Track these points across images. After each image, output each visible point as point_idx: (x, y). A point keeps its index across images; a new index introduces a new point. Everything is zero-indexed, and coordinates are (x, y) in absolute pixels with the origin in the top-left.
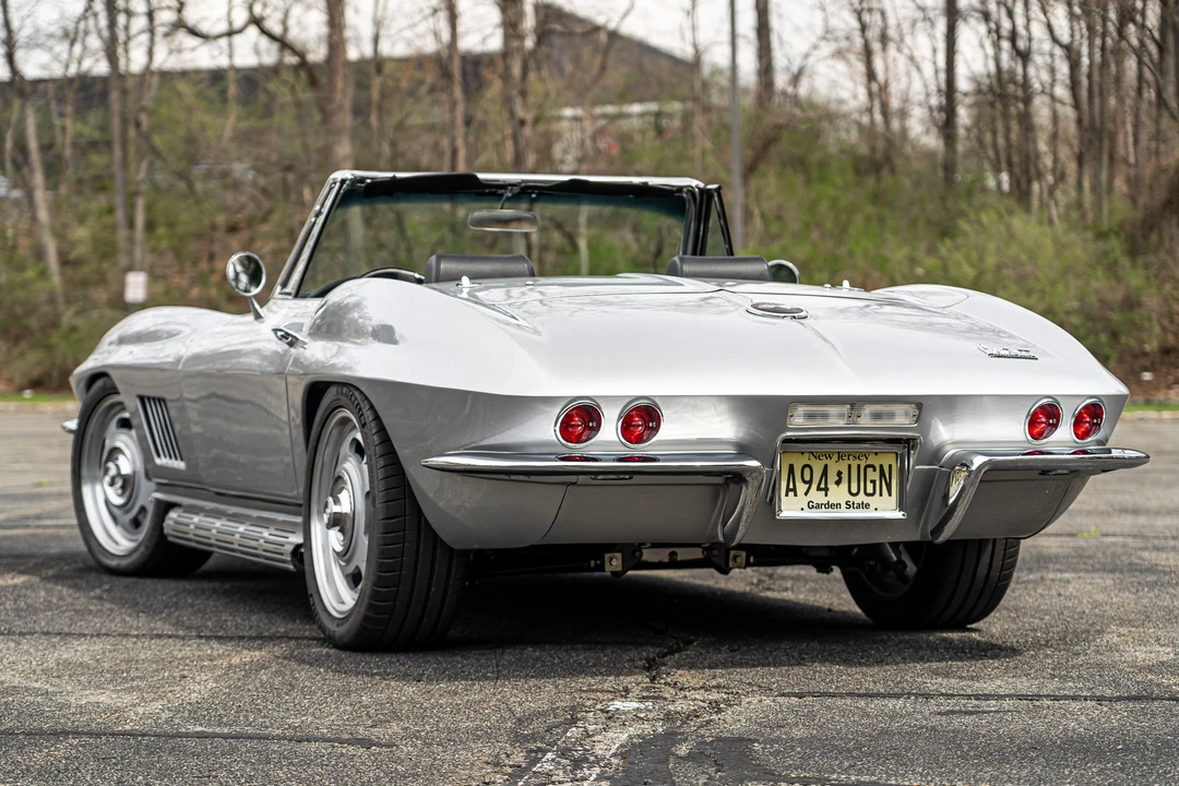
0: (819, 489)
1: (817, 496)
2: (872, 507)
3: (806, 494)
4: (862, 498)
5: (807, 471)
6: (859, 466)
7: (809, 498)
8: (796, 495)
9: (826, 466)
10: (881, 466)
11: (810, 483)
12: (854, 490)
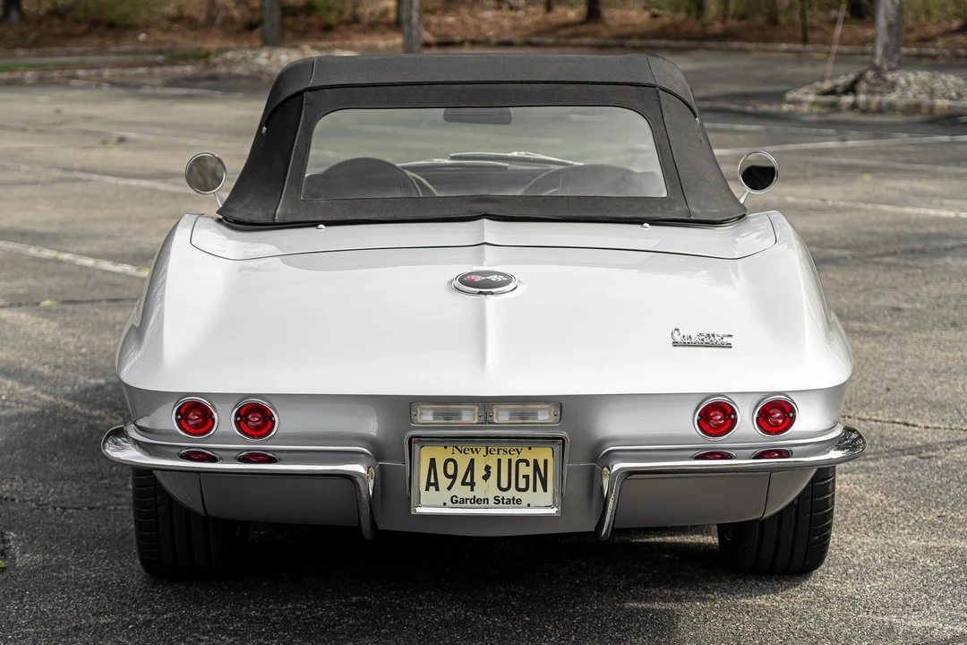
0: (464, 483)
1: (461, 491)
2: (524, 503)
3: (449, 488)
4: (512, 493)
5: (451, 465)
6: (510, 461)
7: (454, 491)
8: (437, 489)
9: (472, 460)
10: (535, 461)
11: (454, 477)
12: (504, 484)
